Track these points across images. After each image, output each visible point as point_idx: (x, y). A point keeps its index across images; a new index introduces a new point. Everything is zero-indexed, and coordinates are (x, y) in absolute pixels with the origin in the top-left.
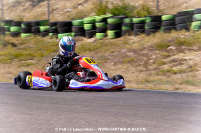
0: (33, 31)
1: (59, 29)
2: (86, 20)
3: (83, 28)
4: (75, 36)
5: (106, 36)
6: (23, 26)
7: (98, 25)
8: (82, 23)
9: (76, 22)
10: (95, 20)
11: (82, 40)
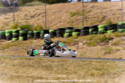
5: (18, 39)
7: (13, 34)
11: (5, 41)
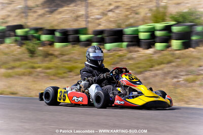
0: (71, 40)
1: (107, 39)
2: (142, 27)
3: (138, 37)
4: (128, 46)
6: (57, 34)
8: (137, 31)
9: (128, 31)
10: (154, 28)
